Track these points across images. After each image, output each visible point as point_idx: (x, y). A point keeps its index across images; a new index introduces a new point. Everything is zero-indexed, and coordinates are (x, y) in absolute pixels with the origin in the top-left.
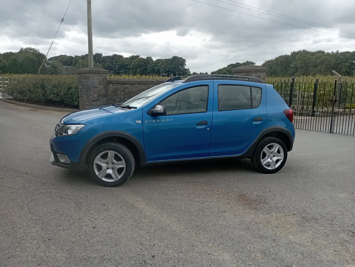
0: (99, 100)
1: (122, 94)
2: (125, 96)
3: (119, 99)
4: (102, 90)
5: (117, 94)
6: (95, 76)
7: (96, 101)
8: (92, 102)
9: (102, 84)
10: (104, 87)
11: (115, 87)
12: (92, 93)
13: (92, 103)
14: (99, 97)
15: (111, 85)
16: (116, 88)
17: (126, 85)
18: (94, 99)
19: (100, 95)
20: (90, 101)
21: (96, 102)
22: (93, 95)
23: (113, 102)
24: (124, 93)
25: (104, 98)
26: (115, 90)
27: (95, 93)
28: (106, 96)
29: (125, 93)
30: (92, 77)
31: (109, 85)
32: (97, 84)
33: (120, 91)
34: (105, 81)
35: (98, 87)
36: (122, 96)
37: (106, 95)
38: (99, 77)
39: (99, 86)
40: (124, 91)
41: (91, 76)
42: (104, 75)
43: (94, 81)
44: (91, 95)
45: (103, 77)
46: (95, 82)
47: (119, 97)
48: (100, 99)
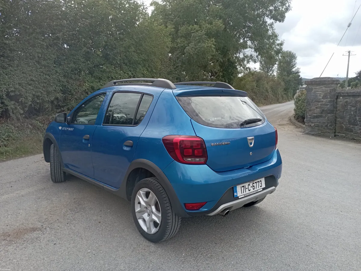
0: (321, 116)
1: (352, 110)
2: (356, 112)
3: (348, 116)
4: (328, 105)
5: (347, 110)
6: (318, 87)
7: (317, 117)
8: (312, 118)
9: (329, 97)
10: (331, 100)
11: (346, 100)
12: (313, 108)
13: (312, 120)
14: (322, 113)
15: (341, 98)
16: (347, 102)
17: (358, 98)
18: (314, 116)
19: (323, 110)
20: (309, 117)
21: (317, 119)
22: (314, 110)
23: (341, 120)
24: (354, 109)
25: (329, 115)
26: (345, 105)
27: (316, 108)
28: (331, 112)
29: (356, 109)
30: (315, 88)
31: (340, 98)
32: (321, 97)
33: (350, 106)
34: (333, 93)
35: (322, 101)
36: (352, 113)
37: (333, 111)
38: (324, 88)
39: (324, 99)
40: (355, 106)
41: (313, 87)
42: (333, 85)
43: (317, 93)
44: (310, 110)
45: (330, 88)
46: (319, 95)
47: (349, 114)
48: (324, 115)
